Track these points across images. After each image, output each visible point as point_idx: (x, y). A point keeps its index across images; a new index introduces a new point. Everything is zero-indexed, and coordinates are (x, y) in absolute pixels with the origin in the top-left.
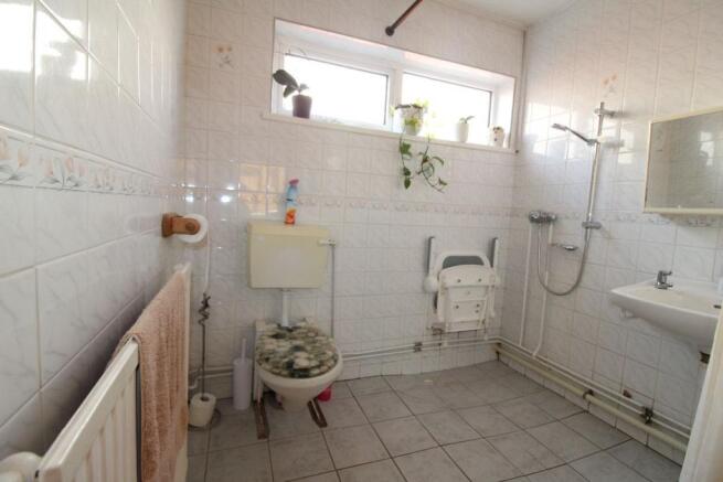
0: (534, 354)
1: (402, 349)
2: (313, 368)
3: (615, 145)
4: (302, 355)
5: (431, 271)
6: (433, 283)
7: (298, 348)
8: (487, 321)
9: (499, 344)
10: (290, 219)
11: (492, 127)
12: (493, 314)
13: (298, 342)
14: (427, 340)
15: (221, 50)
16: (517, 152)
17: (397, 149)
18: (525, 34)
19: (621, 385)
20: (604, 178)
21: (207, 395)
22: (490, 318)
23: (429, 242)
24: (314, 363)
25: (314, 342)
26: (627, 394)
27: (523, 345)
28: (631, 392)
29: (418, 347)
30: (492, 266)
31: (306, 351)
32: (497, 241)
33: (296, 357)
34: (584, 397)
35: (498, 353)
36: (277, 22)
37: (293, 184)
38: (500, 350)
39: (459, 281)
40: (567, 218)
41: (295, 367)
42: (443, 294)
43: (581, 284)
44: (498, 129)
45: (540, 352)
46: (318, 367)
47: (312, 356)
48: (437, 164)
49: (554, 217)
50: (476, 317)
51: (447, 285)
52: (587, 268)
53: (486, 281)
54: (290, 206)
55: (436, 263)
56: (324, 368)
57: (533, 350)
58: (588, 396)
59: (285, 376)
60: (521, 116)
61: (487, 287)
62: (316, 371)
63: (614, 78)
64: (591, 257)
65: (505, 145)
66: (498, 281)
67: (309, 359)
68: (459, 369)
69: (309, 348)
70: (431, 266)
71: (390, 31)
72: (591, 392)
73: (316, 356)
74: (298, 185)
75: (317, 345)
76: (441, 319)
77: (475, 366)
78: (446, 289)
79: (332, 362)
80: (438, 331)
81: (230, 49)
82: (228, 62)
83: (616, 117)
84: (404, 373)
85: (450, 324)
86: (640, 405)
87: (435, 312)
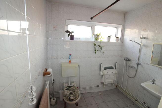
0: (125, 89)
1: (95, 87)
2: (74, 99)
3: (145, 46)
4: (72, 95)
5: (101, 71)
6: (102, 73)
7: (71, 94)
8: (114, 81)
9: (117, 85)
10: (70, 62)
11: (116, 37)
12: (115, 80)
13: (71, 92)
14: (100, 85)
15: (54, 28)
16: (122, 42)
17: (93, 44)
18: (125, 14)
19: (143, 100)
20: (142, 53)
21: (54, 98)
22: (115, 81)
23: (101, 64)
24: (74, 98)
25: (75, 91)
26: (144, 103)
27: (122, 87)
28: (145, 102)
29: (98, 86)
30: (115, 69)
31: (73, 95)
32: (117, 63)
33: (71, 96)
34: (135, 101)
35: (117, 87)
36: (66, 20)
37: (70, 55)
38: (117, 86)
39: (108, 73)
40: (133, 60)
41: (70, 99)
42: (104, 76)
43: (136, 76)
44: (117, 38)
45: (126, 89)
46: (75, 99)
47: (74, 96)
48: (103, 48)
49: (130, 59)
50: (111, 80)
51: (105, 74)
52: (137, 73)
53: (114, 73)
54: (70, 60)
55: (102, 69)
56: (76, 99)
57: (124, 88)
58: (136, 101)
59: (68, 101)
60: (123, 34)
61: (114, 74)
62: (75, 100)
63: (146, 29)
64: (138, 71)
65: (119, 41)
66: (117, 72)
67: (73, 97)
68: (107, 90)
69: (73, 93)
70: (101, 70)
71: (91, 18)
72: (137, 100)
73: (75, 96)
74: (71, 55)
75: (75, 92)
76: (103, 81)
77: (111, 90)
78: (104, 75)
79: (78, 97)
80: (103, 83)
81: (56, 27)
82: (56, 30)
83: (146, 39)
84: (95, 91)
85: (105, 82)
86: (147, 106)
87: (102, 79)
